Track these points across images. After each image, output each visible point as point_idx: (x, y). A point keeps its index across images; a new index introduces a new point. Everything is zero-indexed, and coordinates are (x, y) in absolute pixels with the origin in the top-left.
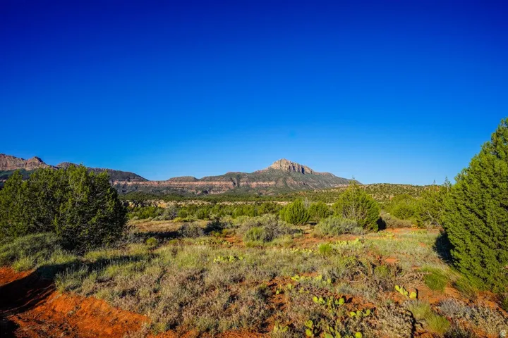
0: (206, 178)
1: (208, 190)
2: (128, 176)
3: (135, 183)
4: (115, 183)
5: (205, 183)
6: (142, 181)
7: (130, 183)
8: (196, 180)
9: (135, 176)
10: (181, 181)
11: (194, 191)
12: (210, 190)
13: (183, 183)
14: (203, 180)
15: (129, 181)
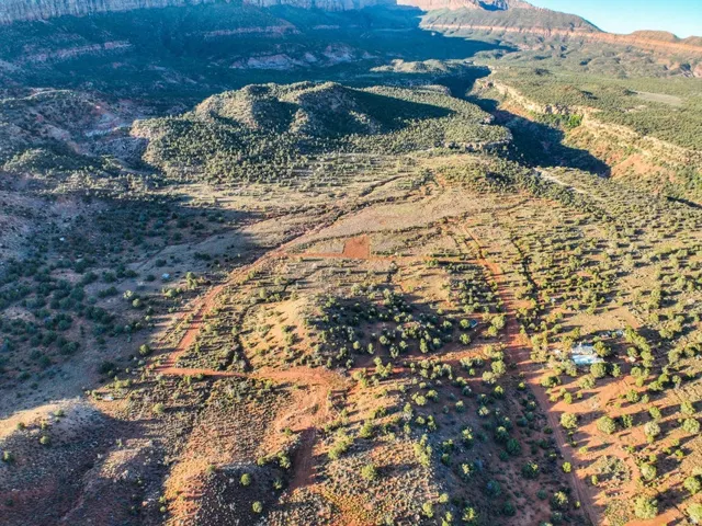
0: (693, 38)
1: (691, 62)
2: (572, 22)
3: (580, 34)
4: (553, 33)
5: (689, 48)
6: (592, 31)
7: (572, 35)
8: (676, 40)
9: (582, 21)
10: (650, 38)
11: (667, 62)
12: (696, 63)
13: (653, 43)
14: (687, 42)
15: (572, 30)
